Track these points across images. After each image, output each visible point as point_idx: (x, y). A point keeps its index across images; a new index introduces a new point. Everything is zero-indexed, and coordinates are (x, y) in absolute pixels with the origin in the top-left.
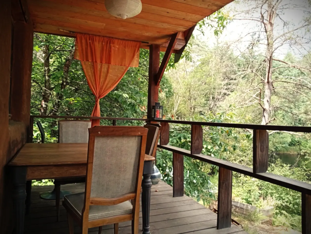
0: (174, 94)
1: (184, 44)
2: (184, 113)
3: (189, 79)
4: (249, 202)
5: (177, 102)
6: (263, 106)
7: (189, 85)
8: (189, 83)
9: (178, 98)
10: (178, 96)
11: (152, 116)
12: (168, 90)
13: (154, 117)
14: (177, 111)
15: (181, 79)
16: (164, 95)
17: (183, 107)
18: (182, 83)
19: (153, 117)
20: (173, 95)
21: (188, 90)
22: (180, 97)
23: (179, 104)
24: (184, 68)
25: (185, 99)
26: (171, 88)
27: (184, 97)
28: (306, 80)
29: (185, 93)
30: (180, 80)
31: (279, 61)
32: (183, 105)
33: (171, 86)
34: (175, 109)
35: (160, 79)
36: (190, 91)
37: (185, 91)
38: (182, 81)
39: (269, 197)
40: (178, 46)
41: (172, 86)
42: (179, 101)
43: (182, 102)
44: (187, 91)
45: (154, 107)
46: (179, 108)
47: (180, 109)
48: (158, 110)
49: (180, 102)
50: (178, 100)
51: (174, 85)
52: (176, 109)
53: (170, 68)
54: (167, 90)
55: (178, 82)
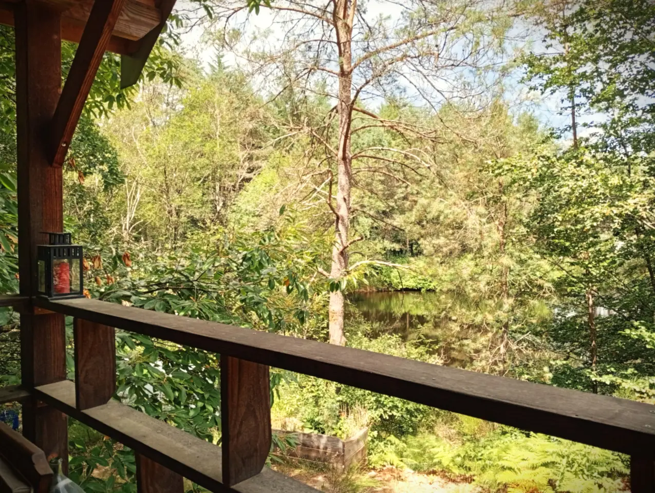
0: (126, 180)
1: (156, 24)
2: (152, 224)
3: (161, 143)
4: (316, 426)
5: (134, 198)
6: (336, 211)
7: (162, 158)
8: (163, 153)
9: (137, 188)
10: (135, 183)
11: (37, 289)
12: (109, 167)
13: (49, 292)
14: (135, 220)
15: (140, 141)
16: (97, 181)
17: (150, 210)
18: (144, 151)
19: (42, 289)
20: (123, 182)
21: (162, 168)
22: (139, 186)
23: (140, 203)
24: (147, 116)
25: (153, 190)
26: (117, 163)
27: (151, 185)
28: (418, 156)
29: (154, 175)
30: (138, 145)
31: (364, 112)
32: (150, 206)
33: (115, 158)
34: (128, 216)
35: (65, 139)
36: (165, 172)
37: (151, 171)
38: (145, 147)
39: (357, 408)
40: (133, 26)
41: (118, 158)
42: (138, 196)
43: (147, 199)
44: (157, 172)
45: (45, 254)
46: (141, 213)
47: (143, 215)
48: (66, 260)
49: (142, 197)
50: (136, 192)
51: (124, 157)
52: (131, 215)
53: (110, 106)
54: (105, 168)
55: (135, 148)
